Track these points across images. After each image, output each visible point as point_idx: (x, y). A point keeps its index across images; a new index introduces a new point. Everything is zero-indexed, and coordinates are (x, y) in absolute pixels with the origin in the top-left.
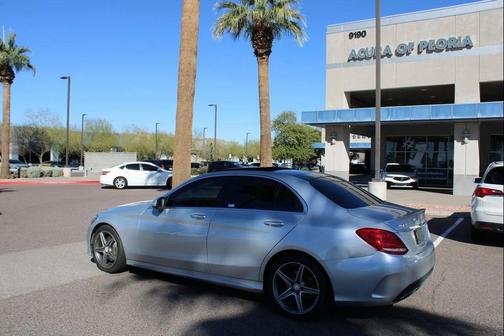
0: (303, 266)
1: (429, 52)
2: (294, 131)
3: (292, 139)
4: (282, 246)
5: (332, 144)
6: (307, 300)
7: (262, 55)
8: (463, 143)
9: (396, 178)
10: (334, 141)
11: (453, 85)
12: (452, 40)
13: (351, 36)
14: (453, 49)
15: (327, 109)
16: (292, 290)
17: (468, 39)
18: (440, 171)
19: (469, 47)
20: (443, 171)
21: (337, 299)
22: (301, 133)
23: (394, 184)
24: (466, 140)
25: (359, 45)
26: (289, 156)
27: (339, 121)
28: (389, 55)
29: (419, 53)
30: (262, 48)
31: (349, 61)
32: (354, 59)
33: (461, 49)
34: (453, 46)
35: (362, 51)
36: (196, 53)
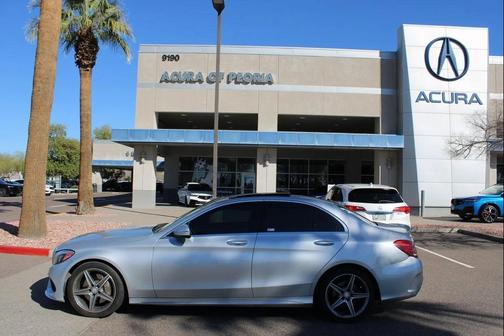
0: (353, 277)
1: (237, 83)
2: (64, 146)
3: (61, 154)
4: (335, 261)
5: (141, 163)
6: (358, 304)
7: (87, 66)
8: (265, 165)
9: (200, 197)
10: (143, 160)
11: (256, 115)
12: (257, 75)
13: (164, 58)
14: (258, 83)
15: (136, 128)
16: (343, 298)
17: (269, 76)
18: (228, 190)
19: (270, 83)
20: (232, 190)
21: (383, 299)
22: (71, 148)
23: (199, 202)
24: (267, 163)
25: (171, 68)
26: (57, 173)
27: (151, 140)
28: (200, 81)
29: (228, 82)
30: (88, 59)
31: (161, 82)
32: (167, 81)
33: (264, 84)
34: (257, 81)
35: (175, 74)
36: (56, 59)
